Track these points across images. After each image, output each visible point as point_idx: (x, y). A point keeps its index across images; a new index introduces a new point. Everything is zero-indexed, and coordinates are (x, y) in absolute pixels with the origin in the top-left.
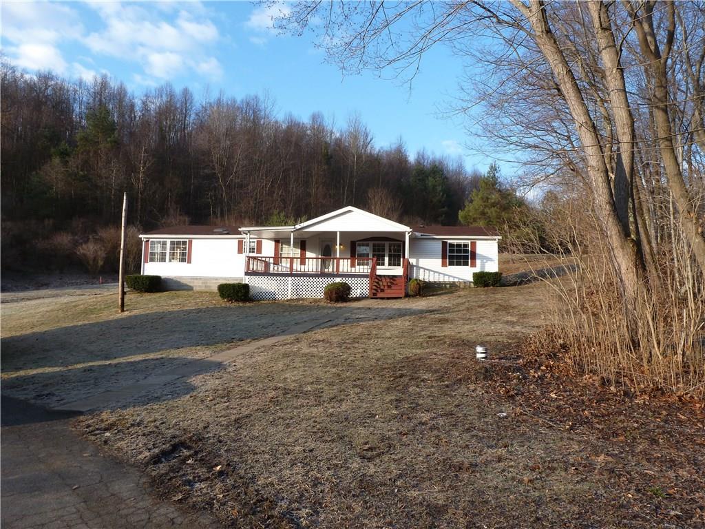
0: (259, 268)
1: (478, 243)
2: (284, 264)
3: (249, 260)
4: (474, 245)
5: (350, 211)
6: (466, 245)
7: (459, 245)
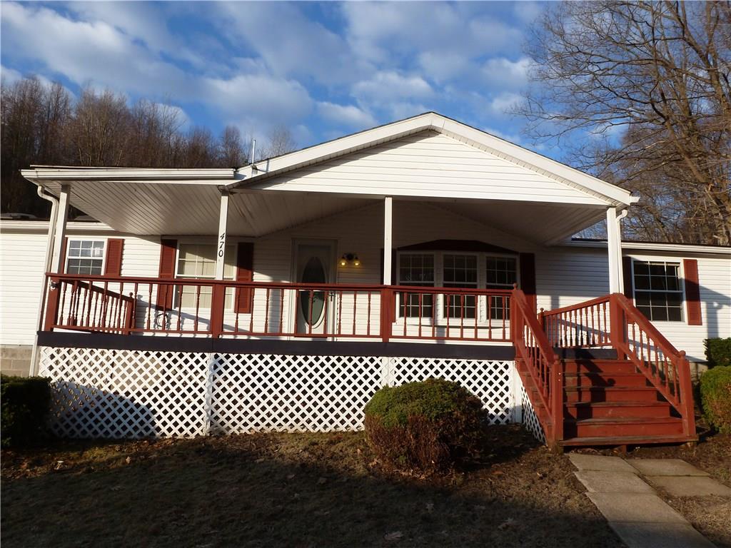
0: (111, 321)
1: (702, 263)
2: (188, 309)
3: (58, 286)
4: (691, 267)
5: (430, 132)
6: (672, 269)
7: (657, 268)
